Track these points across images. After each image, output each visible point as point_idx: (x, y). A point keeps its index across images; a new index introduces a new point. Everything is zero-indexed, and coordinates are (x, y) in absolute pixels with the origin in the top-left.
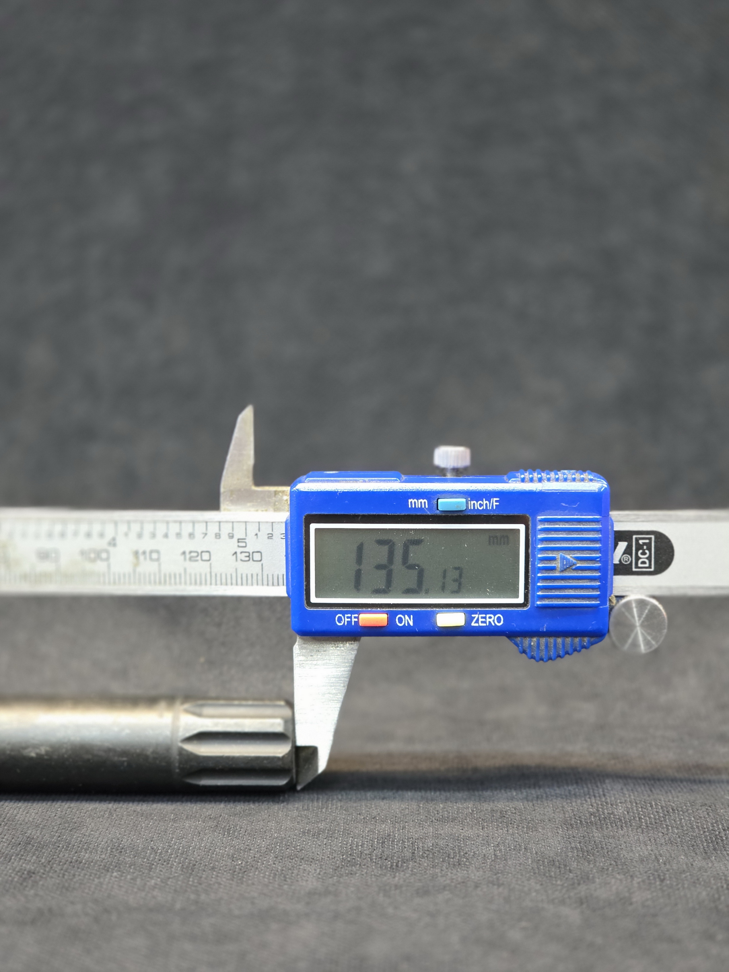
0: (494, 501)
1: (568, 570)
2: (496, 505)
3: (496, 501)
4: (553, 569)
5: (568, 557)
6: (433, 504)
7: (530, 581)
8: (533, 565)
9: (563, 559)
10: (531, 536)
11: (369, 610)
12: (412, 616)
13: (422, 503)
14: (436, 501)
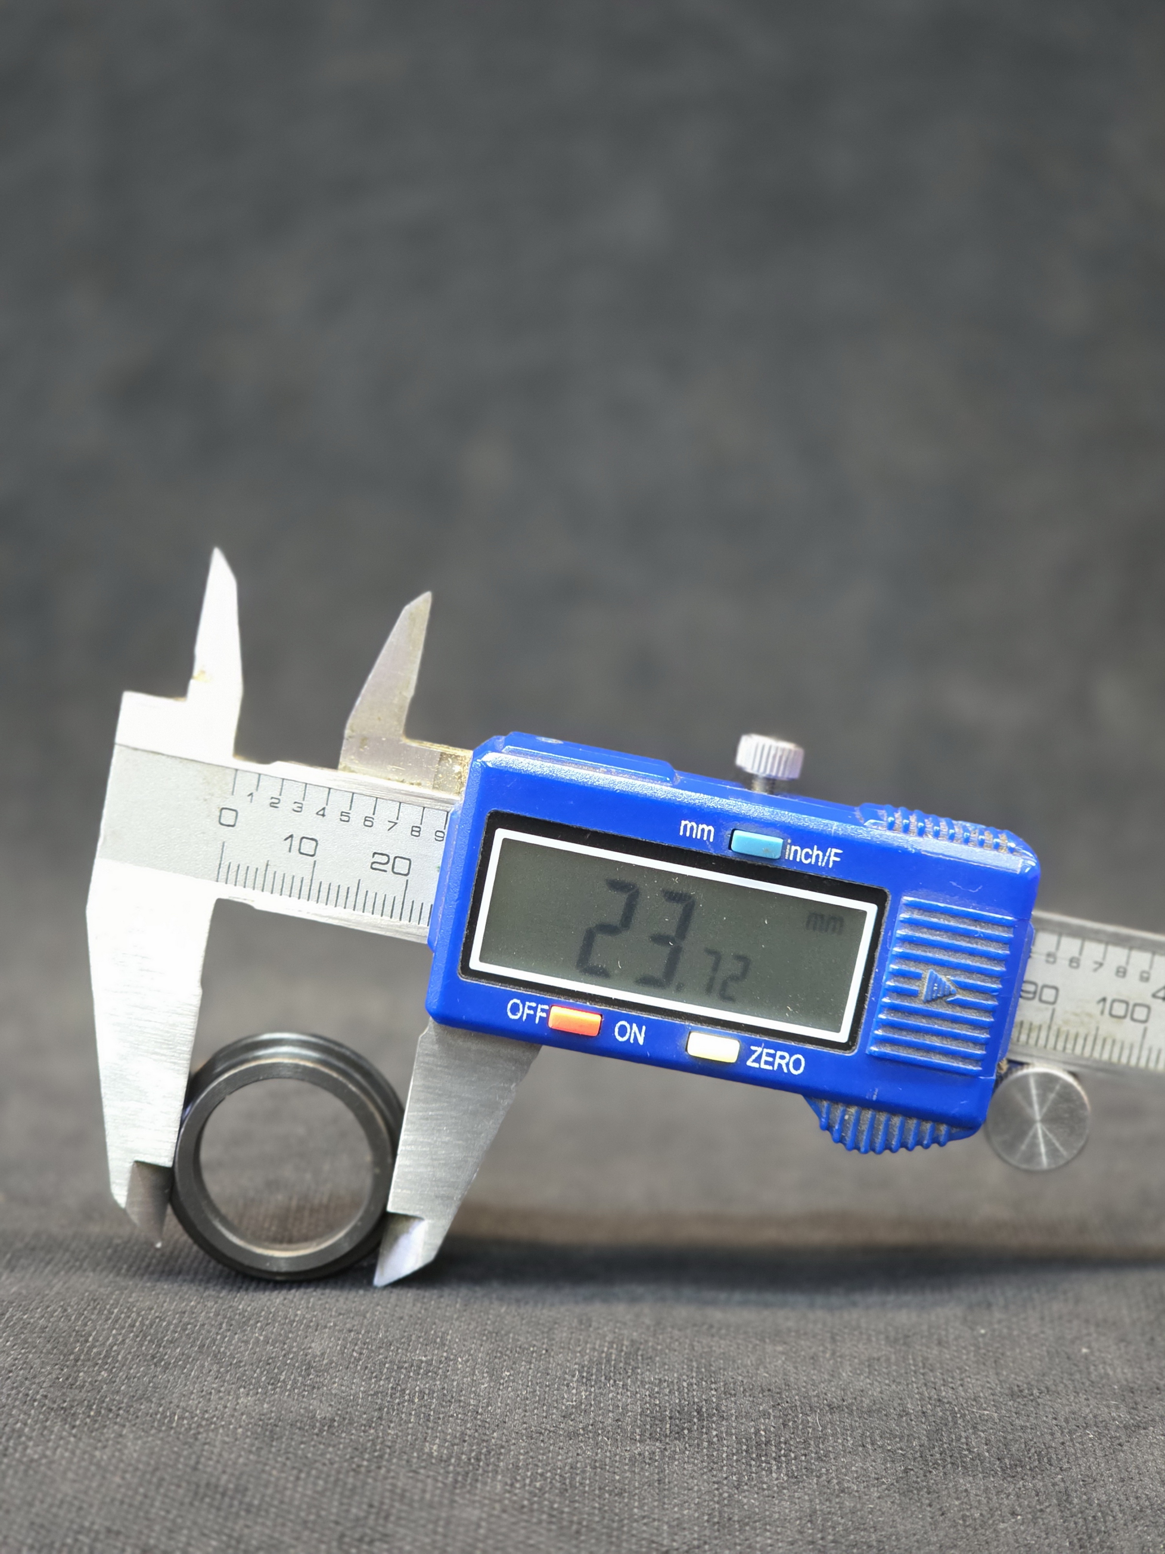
0: (832, 854)
1: (938, 1001)
2: (834, 862)
3: (836, 855)
4: (913, 994)
5: (944, 979)
6: (723, 836)
7: (866, 1007)
8: (878, 979)
9: (934, 980)
10: (886, 928)
11: (571, 1001)
12: (644, 1028)
13: (704, 831)
14: (730, 832)
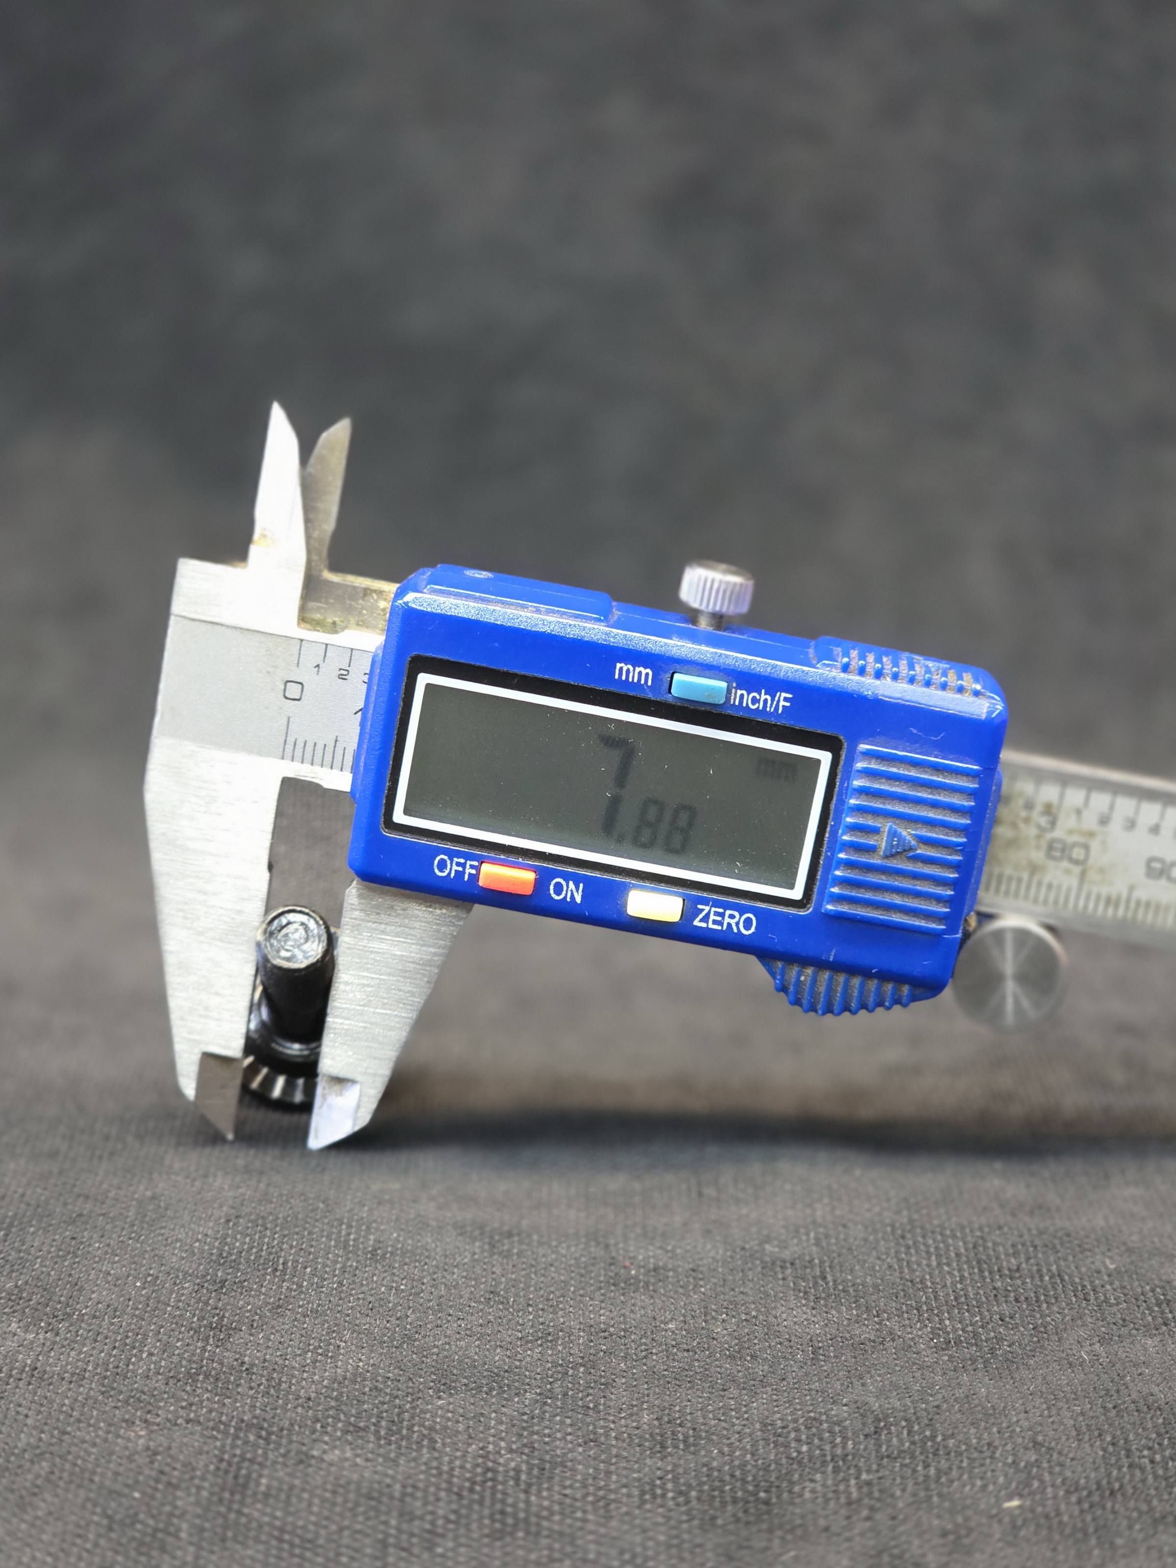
0: (782, 698)
1: (899, 856)
2: (784, 707)
3: (786, 699)
4: (870, 849)
5: (904, 833)
6: (662, 680)
7: (821, 862)
8: (834, 833)
9: (893, 834)
10: (841, 779)
11: (502, 857)
12: (581, 885)
13: (641, 674)
14: (669, 675)
